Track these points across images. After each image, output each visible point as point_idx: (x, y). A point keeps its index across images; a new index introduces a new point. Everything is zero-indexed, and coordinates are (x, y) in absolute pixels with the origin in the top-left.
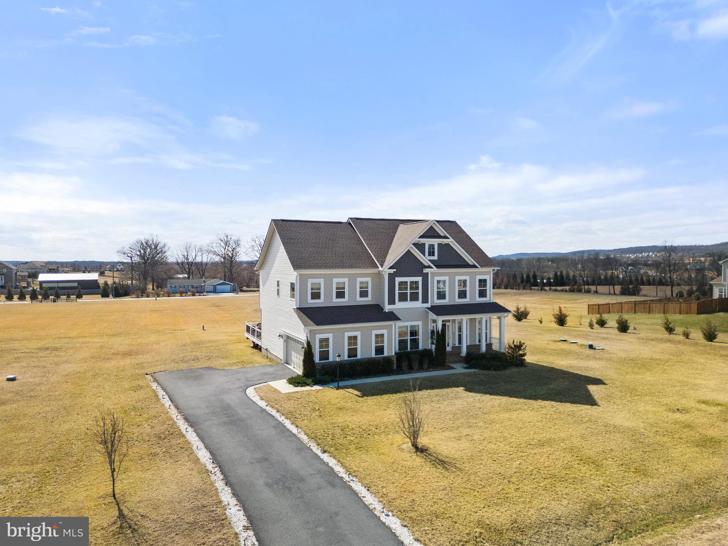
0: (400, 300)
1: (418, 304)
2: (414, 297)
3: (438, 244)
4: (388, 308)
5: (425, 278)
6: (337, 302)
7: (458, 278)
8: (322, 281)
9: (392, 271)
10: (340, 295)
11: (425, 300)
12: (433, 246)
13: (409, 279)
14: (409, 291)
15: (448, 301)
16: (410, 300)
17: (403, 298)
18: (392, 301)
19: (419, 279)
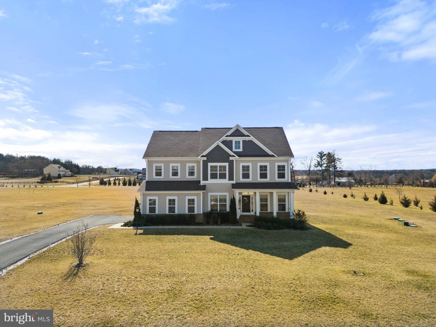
0: (211, 178)
1: (226, 181)
2: (223, 176)
3: (243, 141)
4: (202, 183)
5: (231, 163)
6: (172, 178)
7: (259, 164)
8: (162, 165)
9: (205, 158)
10: (175, 174)
11: (231, 178)
12: (239, 142)
13: (218, 164)
14: (218, 172)
15: (251, 180)
16: (219, 178)
17: (214, 176)
18: (205, 178)
19: (227, 164)
